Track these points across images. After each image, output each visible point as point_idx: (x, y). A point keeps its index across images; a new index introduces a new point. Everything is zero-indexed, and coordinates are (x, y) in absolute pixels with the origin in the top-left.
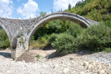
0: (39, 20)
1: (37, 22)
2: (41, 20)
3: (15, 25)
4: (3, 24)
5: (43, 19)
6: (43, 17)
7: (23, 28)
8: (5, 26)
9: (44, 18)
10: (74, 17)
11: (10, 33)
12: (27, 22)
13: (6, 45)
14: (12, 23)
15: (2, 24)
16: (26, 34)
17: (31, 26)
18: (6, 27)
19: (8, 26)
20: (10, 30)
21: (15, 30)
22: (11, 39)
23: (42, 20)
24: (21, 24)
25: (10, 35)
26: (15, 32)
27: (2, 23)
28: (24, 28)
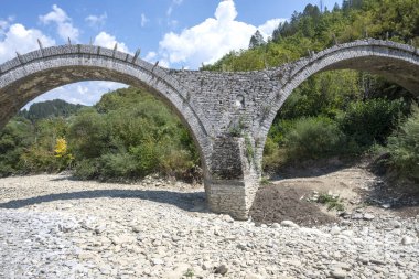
0: (294, 72)
1: (289, 81)
2: (302, 70)
3: (214, 92)
4: (174, 89)
5: (308, 69)
6: (307, 62)
7: (243, 102)
8: (181, 96)
9: (310, 64)
10: (407, 59)
11: (200, 123)
12: (256, 81)
13: (145, 164)
14: (205, 87)
15: (170, 91)
16: (256, 123)
17: (272, 95)
18: (185, 101)
19: (192, 99)
20: (200, 112)
21: (219, 111)
22: (206, 144)
23: (305, 71)
24: (237, 87)
25: (203, 127)
26: (218, 117)
27: (169, 85)
28: (246, 103)
